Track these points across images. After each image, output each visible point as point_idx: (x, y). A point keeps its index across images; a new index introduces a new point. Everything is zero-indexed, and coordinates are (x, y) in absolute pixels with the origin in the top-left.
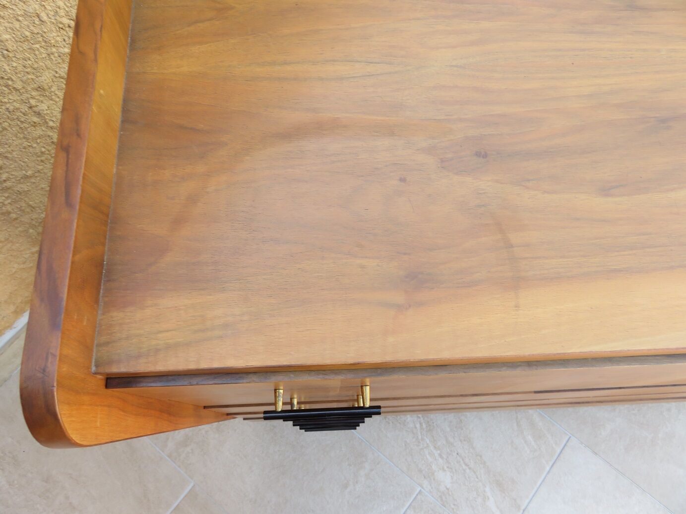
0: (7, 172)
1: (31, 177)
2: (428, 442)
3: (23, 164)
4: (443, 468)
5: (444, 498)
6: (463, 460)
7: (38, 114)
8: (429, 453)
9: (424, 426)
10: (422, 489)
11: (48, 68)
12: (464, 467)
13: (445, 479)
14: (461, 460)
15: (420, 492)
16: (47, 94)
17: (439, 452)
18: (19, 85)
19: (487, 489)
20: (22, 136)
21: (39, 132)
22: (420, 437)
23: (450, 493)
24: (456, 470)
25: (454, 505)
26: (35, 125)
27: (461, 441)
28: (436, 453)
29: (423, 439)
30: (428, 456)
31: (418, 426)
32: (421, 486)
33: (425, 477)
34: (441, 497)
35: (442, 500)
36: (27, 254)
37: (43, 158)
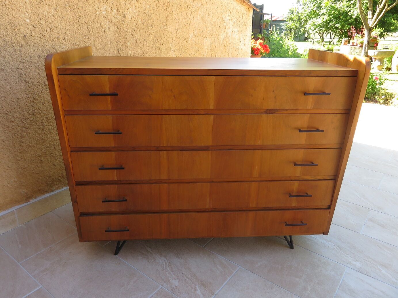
0: (25, 140)
1: (30, 147)
2: (169, 269)
3: (30, 140)
4: (175, 279)
5: (173, 290)
6: (185, 276)
7: (43, 126)
8: (168, 273)
9: (167, 264)
10: (163, 287)
11: (52, 114)
12: (186, 278)
13: (176, 283)
14: (184, 276)
15: (161, 288)
16: (48, 121)
17: (173, 273)
18: (42, 114)
19: (197, 286)
20: (35, 130)
21: (40, 132)
22: (165, 268)
23: (177, 288)
24: (181, 279)
25: (179, 292)
26: (40, 129)
27: (185, 269)
28: (172, 273)
29: (166, 268)
30: (167, 274)
31: (164, 264)
32: (162, 285)
33: (165, 282)
34: (172, 290)
35: (172, 291)
36: (12, 180)
37: (37, 142)
